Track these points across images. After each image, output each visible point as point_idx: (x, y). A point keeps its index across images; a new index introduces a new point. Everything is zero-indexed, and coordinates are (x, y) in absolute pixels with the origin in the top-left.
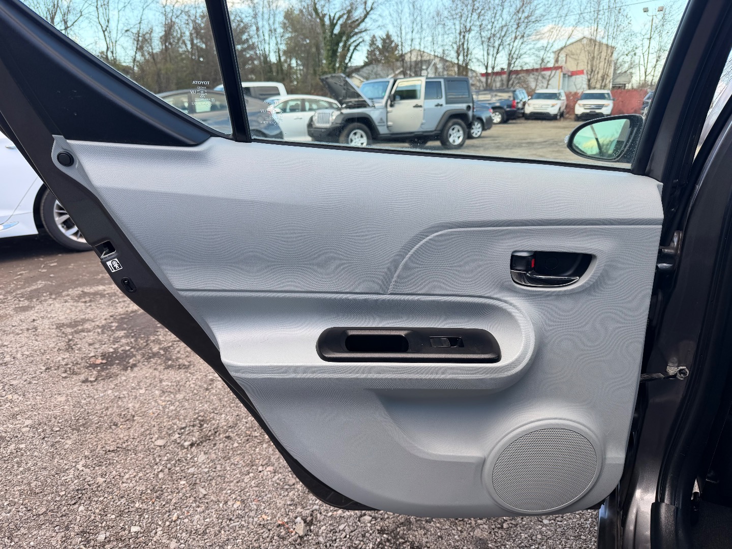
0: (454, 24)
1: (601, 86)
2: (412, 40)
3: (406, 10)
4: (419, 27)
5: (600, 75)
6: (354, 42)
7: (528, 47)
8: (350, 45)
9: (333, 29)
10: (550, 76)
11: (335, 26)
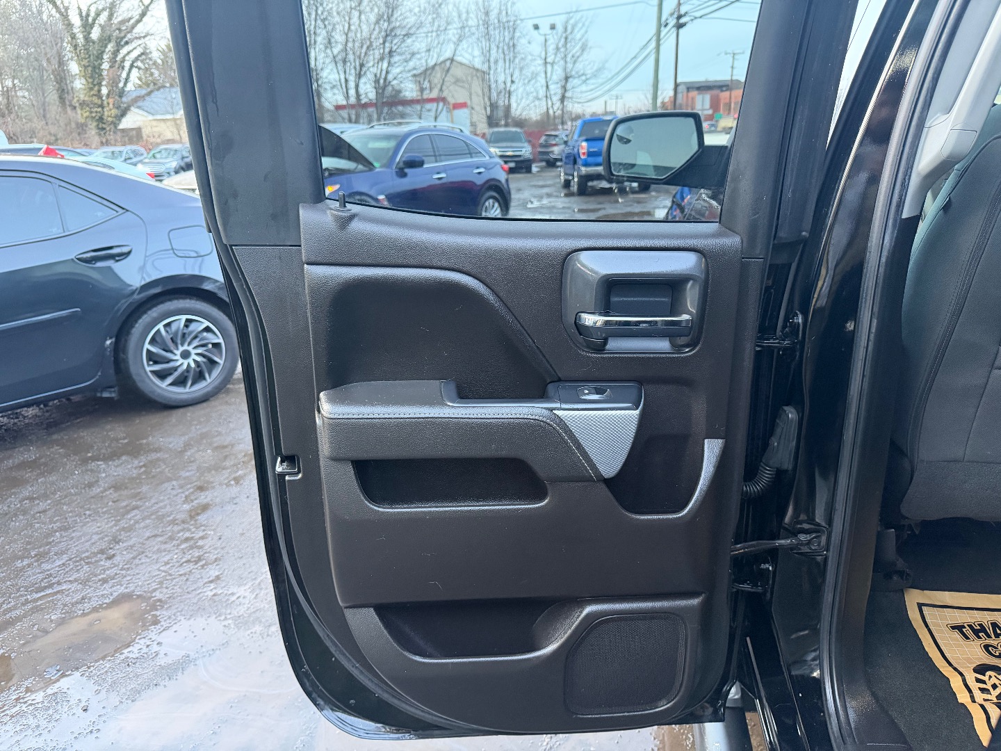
6: (129, 53)
7: (395, 71)
8: (123, 60)
9: (89, 33)
10: (437, 110)
11: (92, 28)
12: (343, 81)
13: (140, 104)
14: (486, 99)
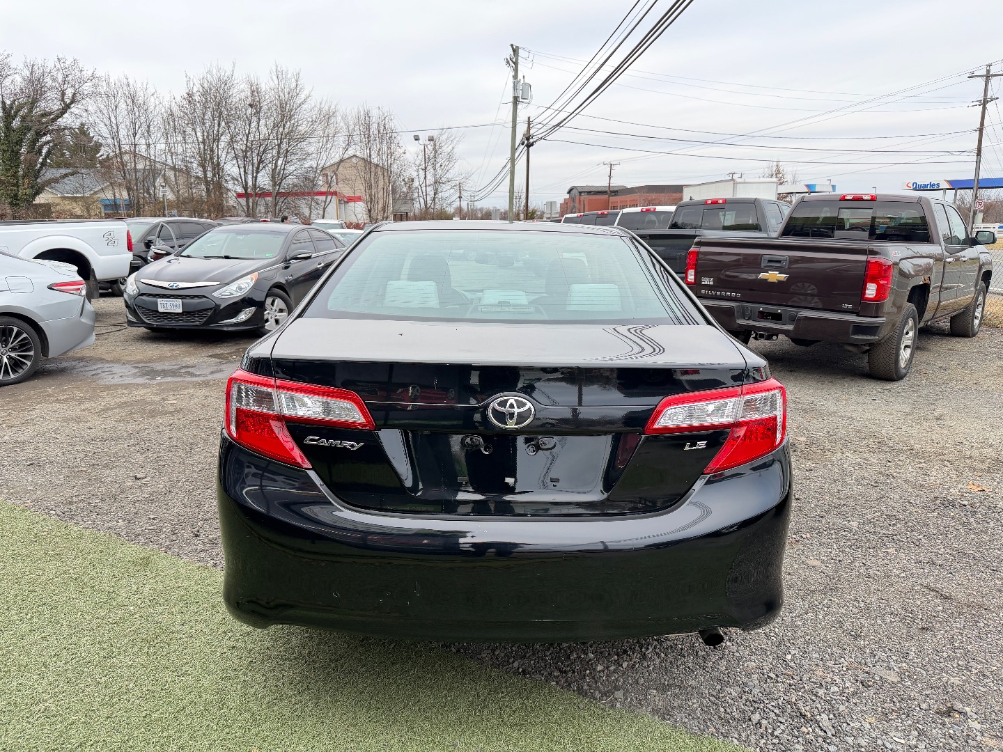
0: (194, 130)
1: (383, 218)
2: (135, 145)
3: (122, 106)
4: (144, 129)
5: (380, 206)
6: (48, 142)
7: (290, 168)
8: (41, 147)
9: (11, 123)
10: (325, 202)
11: (14, 119)
12: (242, 173)
13: (53, 185)
14: (368, 196)
